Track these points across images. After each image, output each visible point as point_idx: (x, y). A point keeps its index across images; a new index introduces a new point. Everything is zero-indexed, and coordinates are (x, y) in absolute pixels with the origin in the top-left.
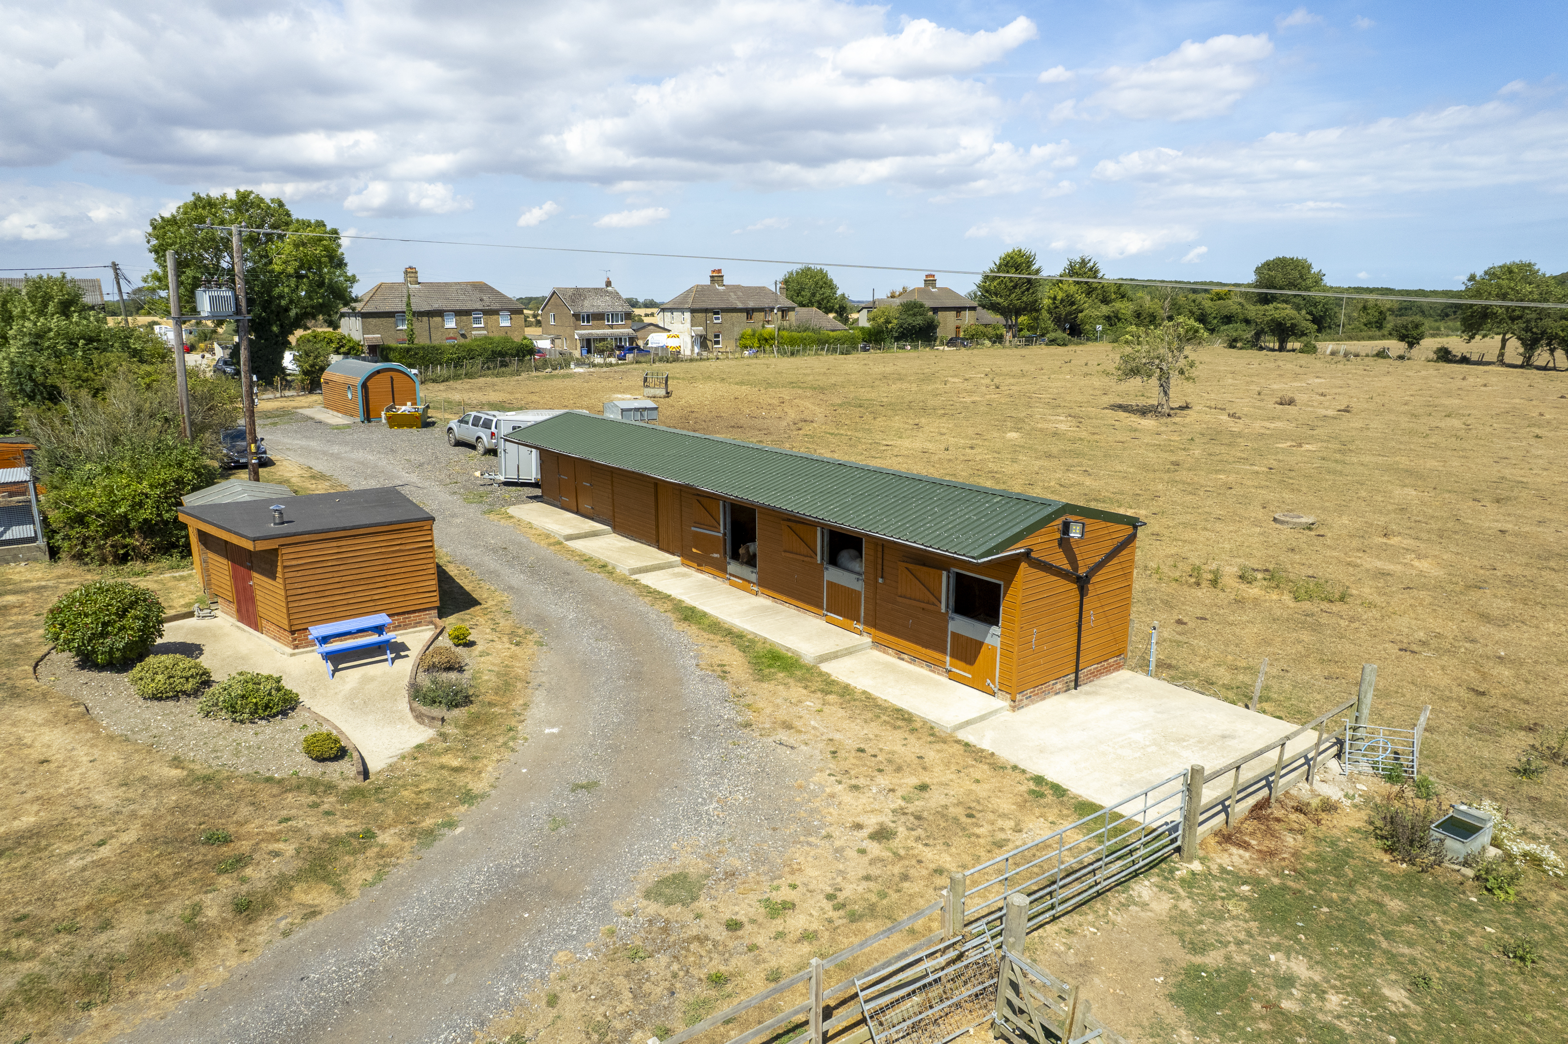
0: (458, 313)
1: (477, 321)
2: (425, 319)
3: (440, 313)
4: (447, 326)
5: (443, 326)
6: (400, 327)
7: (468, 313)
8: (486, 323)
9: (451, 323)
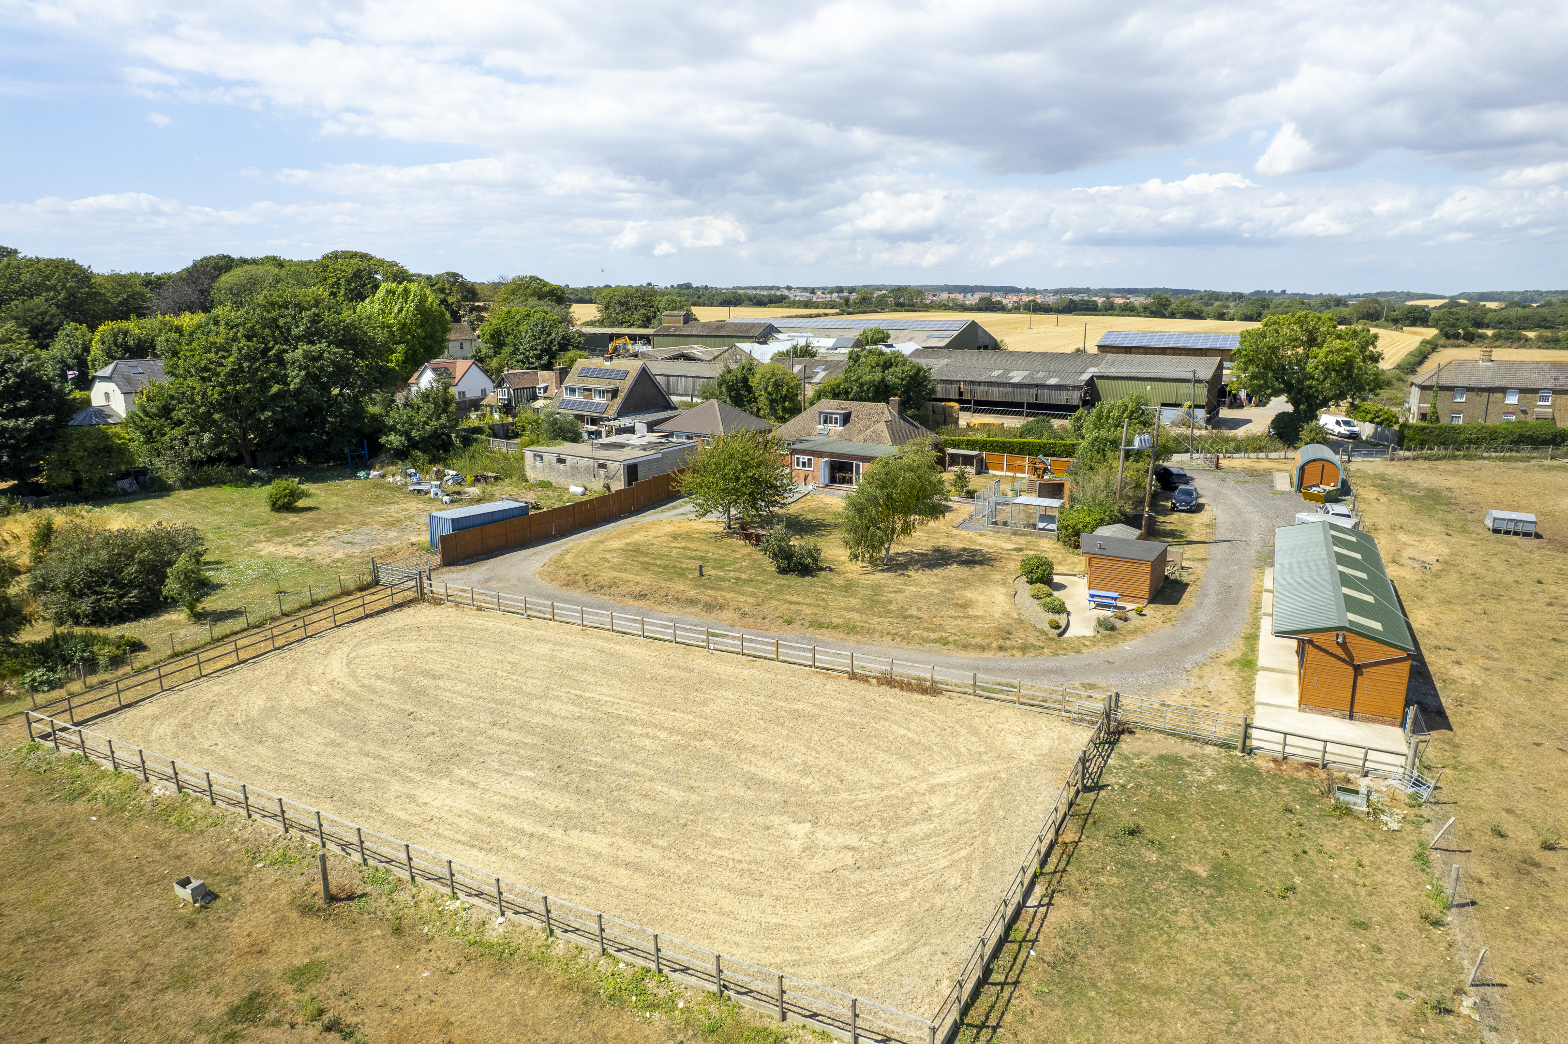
0: (1523, 391)
1: (1545, 398)
2: (1485, 394)
3: (1503, 390)
4: (1507, 402)
5: (1503, 402)
6: (1458, 400)
7: (1535, 391)
8: (1554, 402)
9: (1512, 399)
